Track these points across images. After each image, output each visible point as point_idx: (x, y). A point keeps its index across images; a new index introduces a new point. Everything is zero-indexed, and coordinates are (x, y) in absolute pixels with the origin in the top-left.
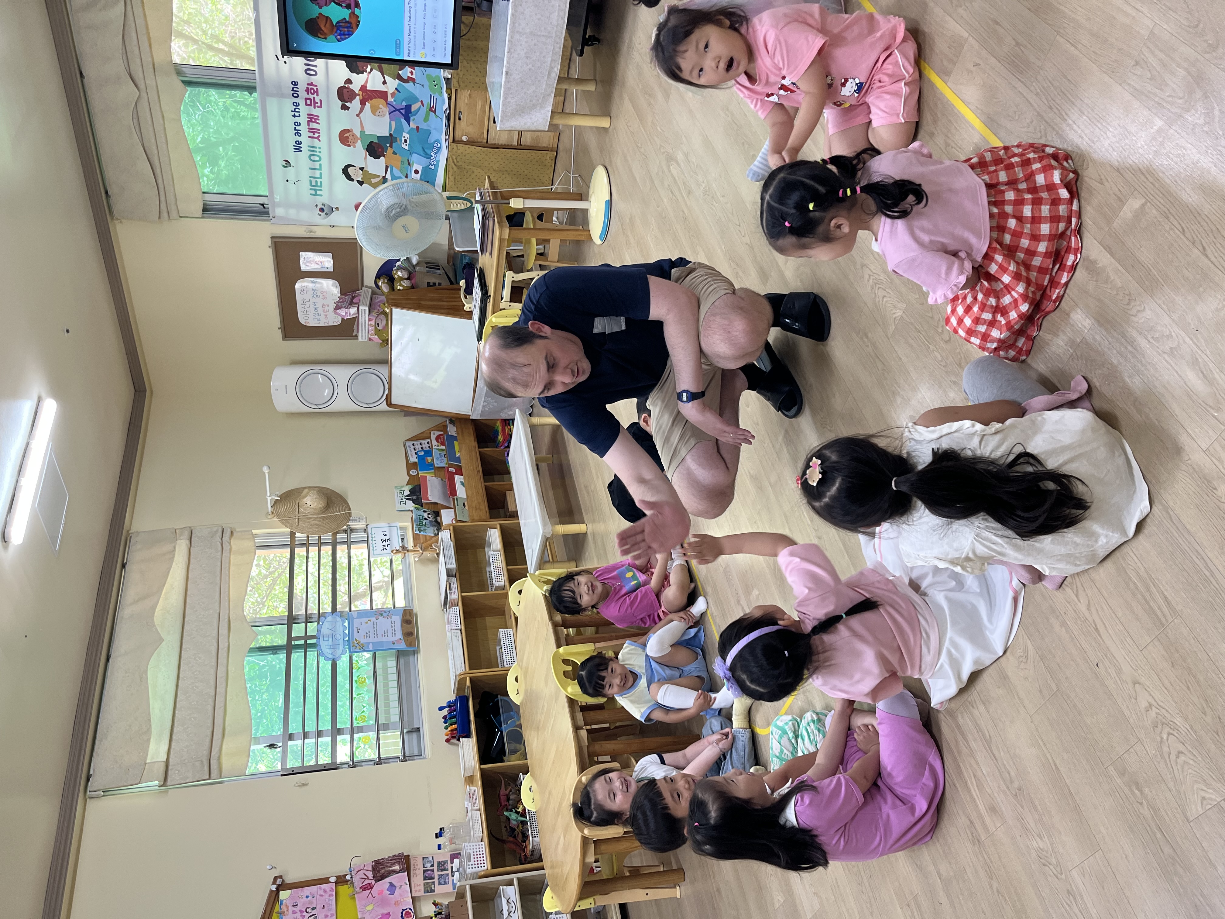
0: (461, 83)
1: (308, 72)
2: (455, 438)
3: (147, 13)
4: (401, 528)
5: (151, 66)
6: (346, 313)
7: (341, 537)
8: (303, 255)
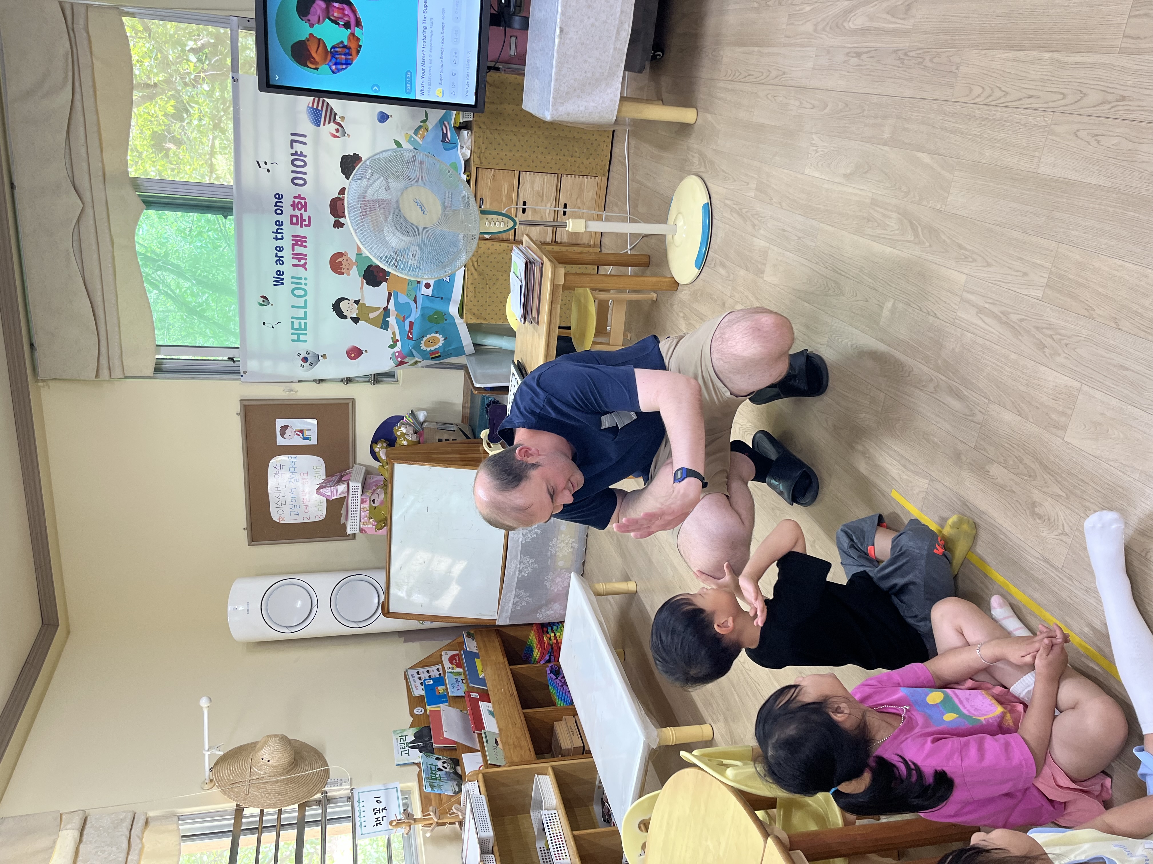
0: (483, 160)
1: (296, 181)
2: (477, 655)
3: (99, 108)
4: (403, 792)
5: (101, 173)
6: (332, 493)
7: (313, 812)
8: (280, 423)
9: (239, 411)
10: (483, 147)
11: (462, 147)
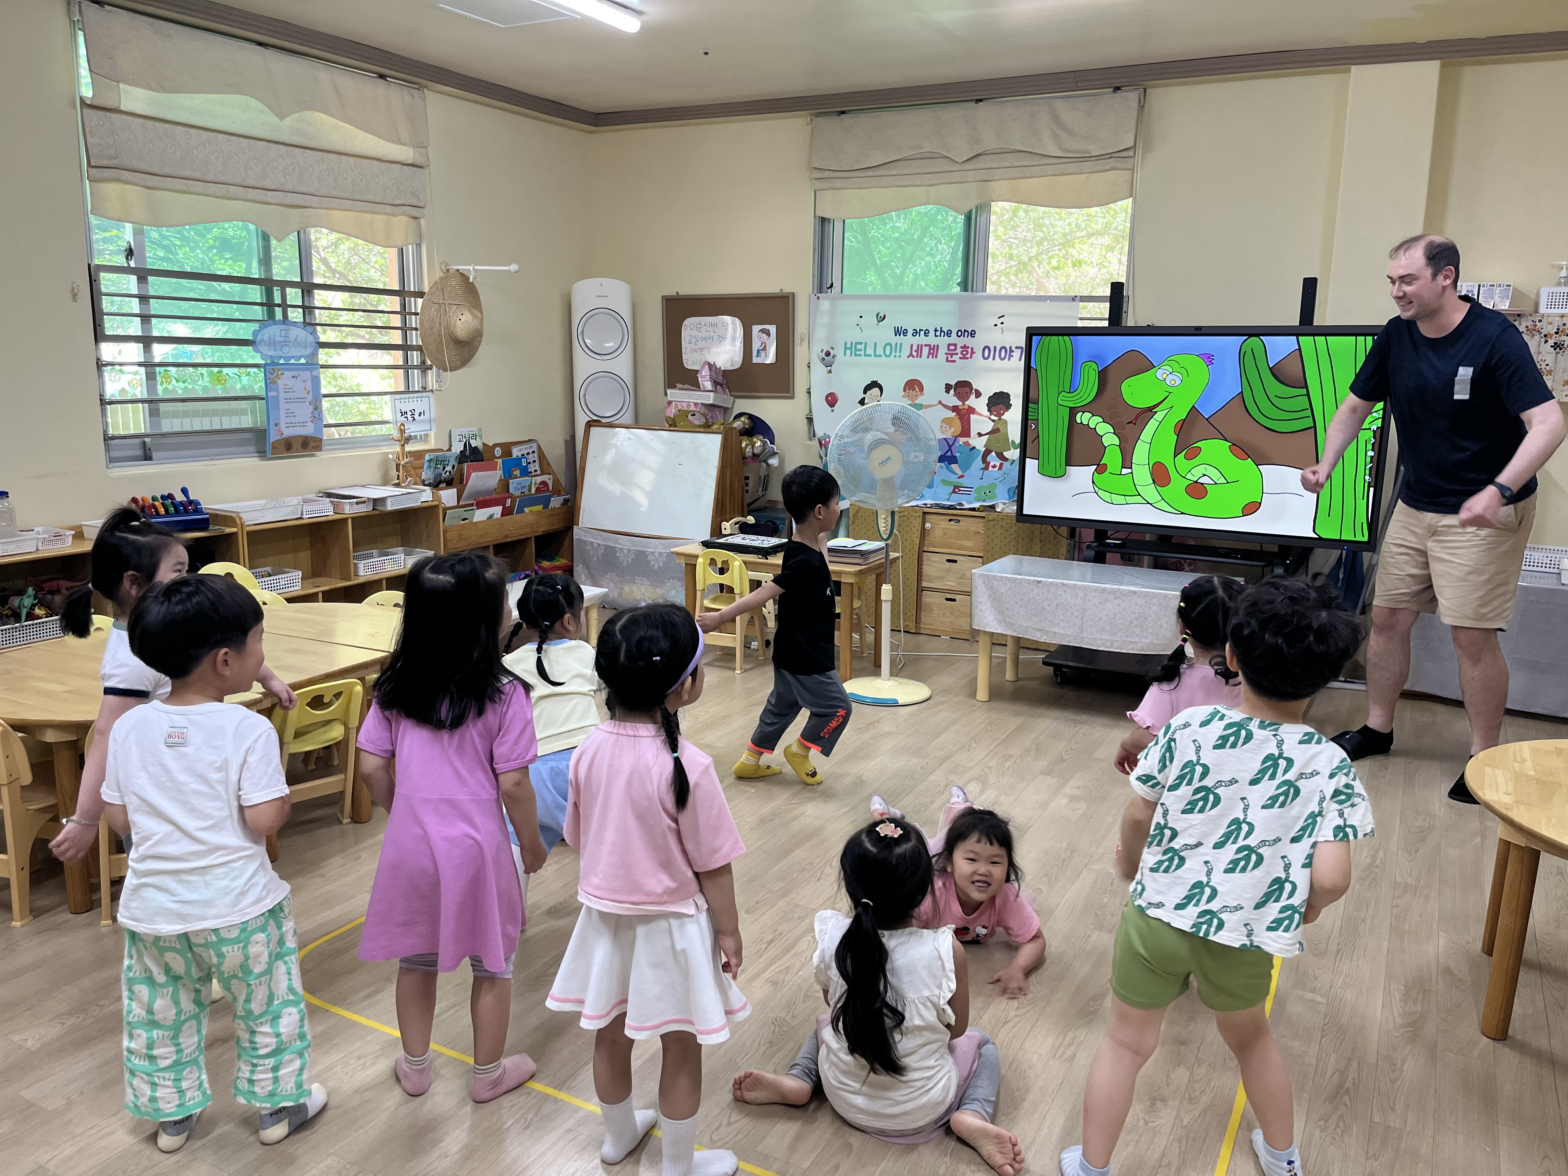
0: (992, 523)
1: (987, 350)
2: (546, 506)
4: (426, 436)
5: (989, 178)
6: (704, 376)
7: (415, 357)
8: (772, 329)
9: (785, 291)
10: (1003, 523)
11: (1005, 504)
